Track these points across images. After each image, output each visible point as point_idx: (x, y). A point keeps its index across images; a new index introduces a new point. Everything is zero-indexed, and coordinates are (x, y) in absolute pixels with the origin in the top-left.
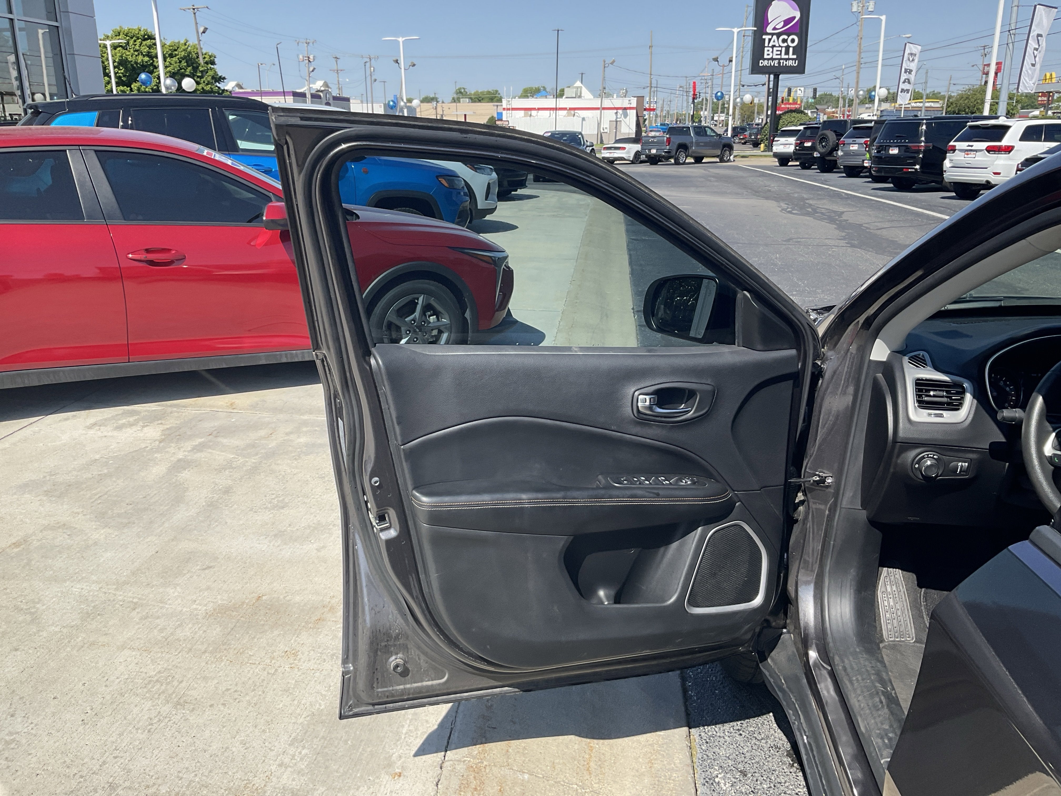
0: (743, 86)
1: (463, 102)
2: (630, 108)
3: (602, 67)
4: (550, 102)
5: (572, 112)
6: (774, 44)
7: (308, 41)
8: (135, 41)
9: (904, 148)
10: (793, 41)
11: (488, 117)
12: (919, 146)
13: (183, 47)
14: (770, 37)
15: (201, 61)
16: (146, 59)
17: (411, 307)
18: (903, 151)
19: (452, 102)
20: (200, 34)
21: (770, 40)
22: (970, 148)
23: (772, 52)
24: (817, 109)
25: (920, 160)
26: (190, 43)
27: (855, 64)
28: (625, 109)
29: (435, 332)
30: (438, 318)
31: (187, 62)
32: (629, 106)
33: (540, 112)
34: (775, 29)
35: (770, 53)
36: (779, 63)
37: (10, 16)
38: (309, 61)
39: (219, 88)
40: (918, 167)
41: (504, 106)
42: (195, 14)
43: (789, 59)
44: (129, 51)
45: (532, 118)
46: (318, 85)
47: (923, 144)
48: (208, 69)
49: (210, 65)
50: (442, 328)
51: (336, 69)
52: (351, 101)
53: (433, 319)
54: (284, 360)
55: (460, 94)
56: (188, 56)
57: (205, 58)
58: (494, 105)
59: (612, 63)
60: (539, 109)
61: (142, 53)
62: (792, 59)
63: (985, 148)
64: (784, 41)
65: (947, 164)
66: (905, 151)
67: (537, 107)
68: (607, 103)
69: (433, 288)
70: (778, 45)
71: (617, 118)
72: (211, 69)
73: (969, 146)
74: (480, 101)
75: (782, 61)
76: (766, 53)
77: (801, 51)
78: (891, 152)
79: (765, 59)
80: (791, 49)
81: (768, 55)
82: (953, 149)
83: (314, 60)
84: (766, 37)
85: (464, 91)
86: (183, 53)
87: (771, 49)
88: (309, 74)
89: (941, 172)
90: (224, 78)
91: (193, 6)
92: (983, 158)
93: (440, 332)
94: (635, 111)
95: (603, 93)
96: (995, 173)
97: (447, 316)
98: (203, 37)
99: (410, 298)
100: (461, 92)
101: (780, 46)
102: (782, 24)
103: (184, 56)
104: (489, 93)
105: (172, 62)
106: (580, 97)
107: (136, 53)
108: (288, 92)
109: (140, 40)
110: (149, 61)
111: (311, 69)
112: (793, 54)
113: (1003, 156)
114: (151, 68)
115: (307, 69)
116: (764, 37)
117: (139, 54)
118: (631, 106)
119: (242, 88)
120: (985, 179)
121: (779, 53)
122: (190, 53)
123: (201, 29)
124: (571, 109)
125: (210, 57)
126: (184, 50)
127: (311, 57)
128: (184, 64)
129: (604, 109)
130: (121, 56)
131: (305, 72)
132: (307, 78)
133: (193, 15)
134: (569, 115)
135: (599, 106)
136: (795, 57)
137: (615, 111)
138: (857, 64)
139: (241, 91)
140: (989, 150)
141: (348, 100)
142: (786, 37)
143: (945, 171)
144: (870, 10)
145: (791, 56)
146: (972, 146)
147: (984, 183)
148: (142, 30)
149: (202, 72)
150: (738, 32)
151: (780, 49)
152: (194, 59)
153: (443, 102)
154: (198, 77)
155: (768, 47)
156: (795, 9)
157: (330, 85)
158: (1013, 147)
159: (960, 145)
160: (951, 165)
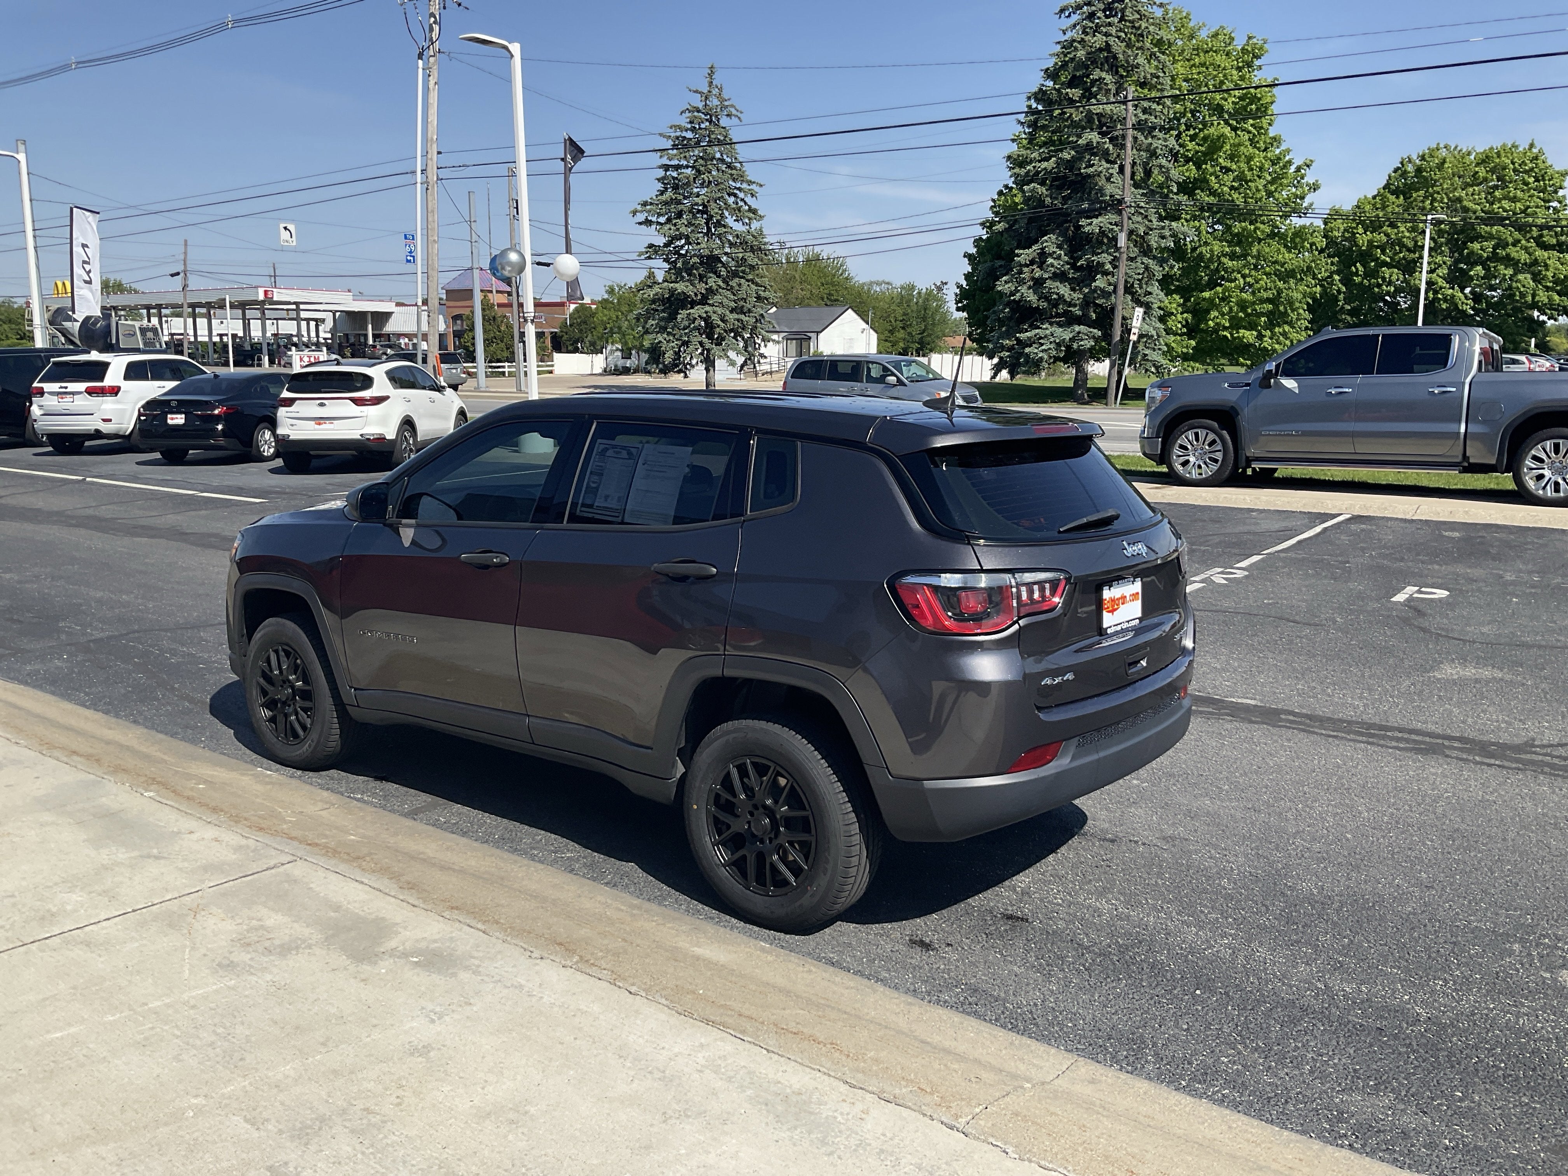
22: (64, 390)
63: (83, 390)
65: (35, 411)
73: (61, 387)
82: (41, 392)
89: (29, 421)
92: (83, 402)
96: (104, 420)
113: (110, 398)
120: (93, 428)
140: (90, 392)
143: (35, 421)
146: (66, 388)
147: (92, 432)
158: (119, 388)
159: (48, 387)
160: (42, 412)
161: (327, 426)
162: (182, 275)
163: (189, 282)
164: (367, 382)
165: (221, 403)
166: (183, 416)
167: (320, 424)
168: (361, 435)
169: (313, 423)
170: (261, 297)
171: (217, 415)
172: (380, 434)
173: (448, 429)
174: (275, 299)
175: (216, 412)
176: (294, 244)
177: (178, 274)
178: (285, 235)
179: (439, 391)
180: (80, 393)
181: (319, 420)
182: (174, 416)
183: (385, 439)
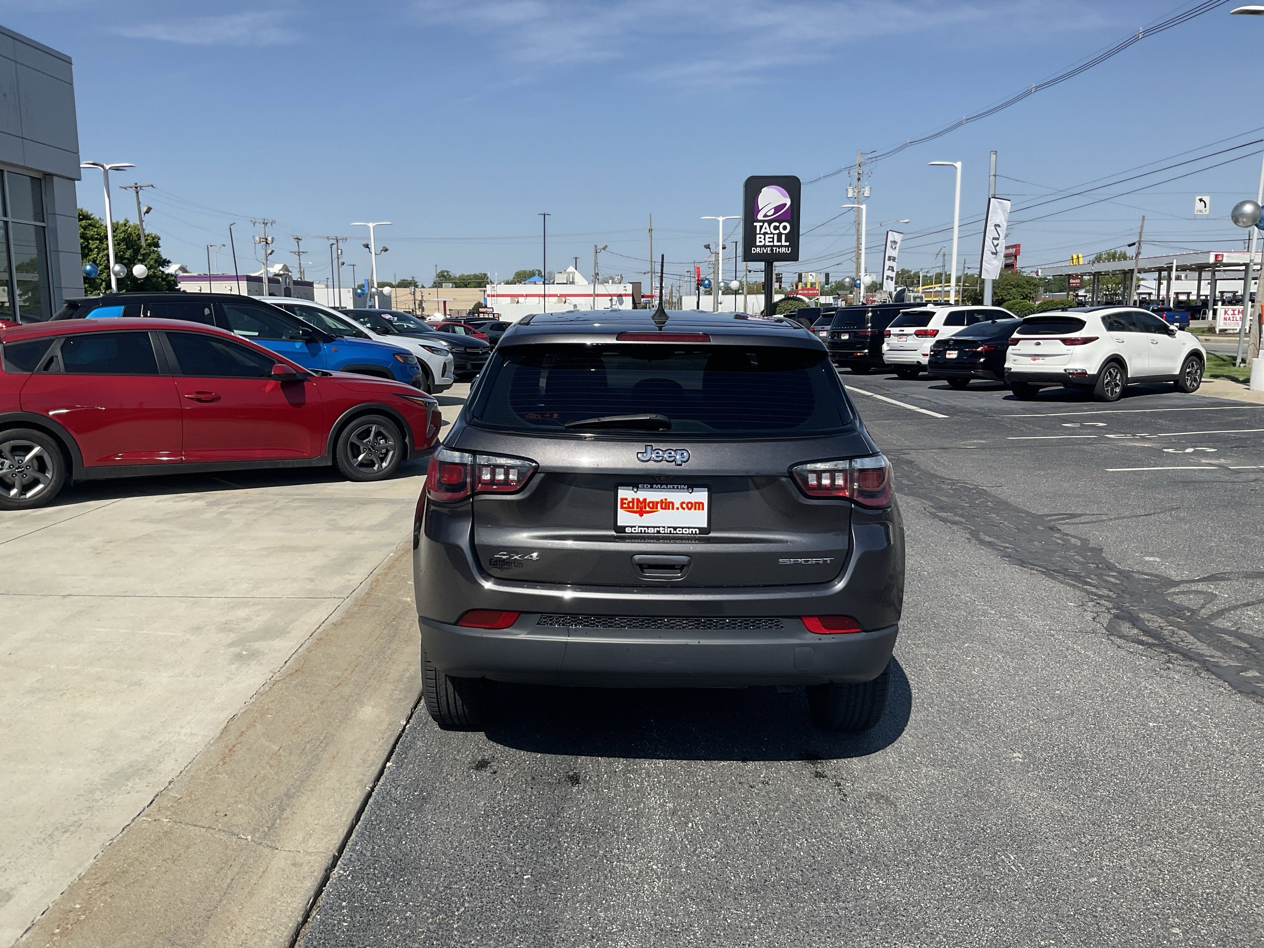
0: (750, 271)
1: (446, 287)
2: (626, 295)
3: (593, 252)
4: (539, 289)
5: (563, 299)
6: (766, 231)
7: (266, 221)
9: (853, 334)
10: (785, 228)
11: (474, 303)
12: (865, 332)
13: (123, 228)
14: (761, 224)
15: (143, 243)
17: (367, 433)
18: (852, 336)
19: (433, 287)
20: (143, 214)
21: (761, 227)
22: (901, 333)
23: (765, 239)
24: (838, 294)
25: (868, 344)
26: (131, 223)
27: (853, 250)
28: (620, 296)
29: (384, 451)
30: (386, 441)
31: (126, 244)
32: (624, 292)
33: (528, 298)
34: (765, 216)
35: (762, 240)
36: (772, 250)
37: (5, 219)
38: (267, 243)
39: (163, 272)
40: (866, 351)
41: (488, 292)
42: (137, 193)
43: (782, 246)
45: (519, 304)
46: (276, 269)
47: (869, 330)
48: (150, 252)
49: (153, 248)
50: (389, 448)
51: (297, 250)
52: (315, 285)
53: (382, 442)
54: (281, 466)
55: (442, 279)
56: (129, 237)
57: (147, 240)
58: (480, 291)
59: (604, 249)
60: (527, 296)
62: (785, 246)
63: (913, 332)
64: (776, 228)
65: (885, 347)
66: (854, 337)
67: (525, 293)
68: (600, 289)
69: (382, 420)
70: (769, 232)
71: (612, 305)
72: (154, 252)
73: (901, 331)
74: (466, 286)
75: (774, 248)
76: (758, 240)
77: (794, 238)
78: (843, 338)
79: (756, 247)
80: (783, 236)
81: (761, 242)
82: (889, 334)
83: (272, 242)
84: (758, 225)
85: (448, 275)
86: (122, 235)
87: (763, 236)
88: (267, 257)
89: (881, 355)
90: (169, 262)
91: (136, 184)
92: (913, 341)
93: (388, 451)
94: (631, 298)
95: (596, 279)
96: (924, 355)
97: (392, 440)
98: (146, 218)
99: (365, 427)
100: (443, 276)
101: (772, 233)
102: (773, 211)
103: (123, 238)
104: (475, 276)
106: (573, 283)
108: (242, 276)
110: (84, 243)
111: (269, 252)
112: (786, 241)
113: (930, 339)
115: (264, 252)
116: (755, 224)
118: (627, 293)
119: (186, 272)
120: (916, 360)
121: (771, 240)
122: (131, 234)
123: (144, 209)
124: (561, 296)
125: (154, 238)
126: (124, 231)
127: (270, 239)
128: (123, 246)
129: (598, 295)
131: (261, 254)
132: (264, 262)
133: (135, 194)
134: (559, 302)
135: (592, 293)
136: (787, 244)
137: (610, 298)
138: (856, 249)
139: (185, 274)
140: (918, 334)
141: (311, 284)
142: (777, 224)
143: (884, 354)
144: (866, 195)
145: (784, 243)
146: (904, 331)
147: (915, 363)
149: (143, 254)
150: (723, 221)
151: (772, 236)
152: (135, 241)
153: (423, 287)
155: (760, 234)
156: (785, 197)
157: (290, 269)
158: (938, 331)
159: (895, 330)
160: (888, 348)
161: (1040, 361)
162: (1137, 244)
163: (1142, 251)
164: (1079, 324)
165: (983, 342)
166: (956, 352)
167: (1034, 360)
168: (1065, 370)
169: (1030, 358)
170: (1212, 260)
171: (979, 352)
172: (1083, 370)
173: (1175, 369)
174: (1224, 261)
175: (979, 349)
176: (1207, 212)
177: (1134, 244)
178: (1199, 206)
179: (1169, 335)
180: (911, 335)
181: (1035, 356)
182: (951, 352)
183: (1086, 373)
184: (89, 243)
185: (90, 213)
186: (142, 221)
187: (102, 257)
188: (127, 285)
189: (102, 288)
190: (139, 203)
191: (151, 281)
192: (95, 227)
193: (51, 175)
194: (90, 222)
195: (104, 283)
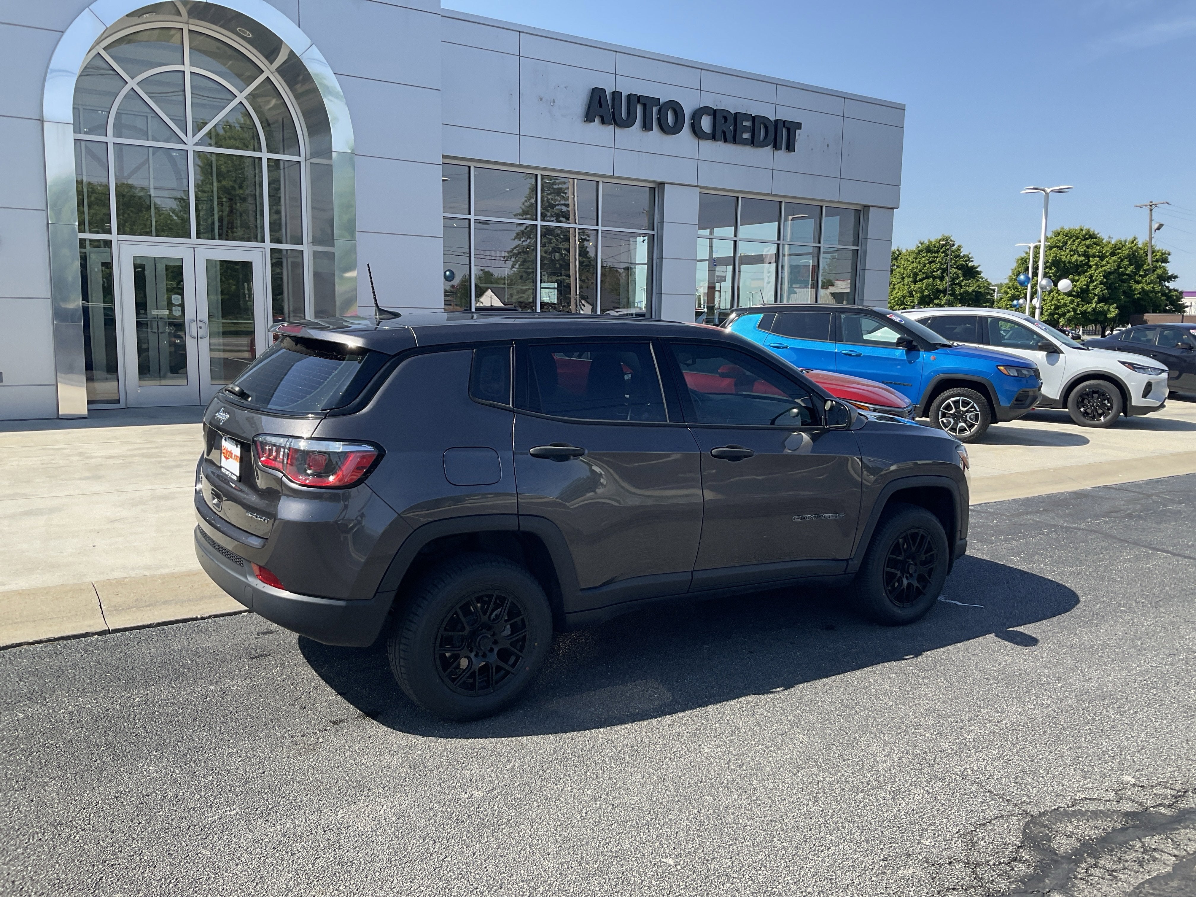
8: (1074, 241)
13: (1130, 245)
15: (1149, 259)
16: (1082, 258)
20: (1153, 231)
26: (1139, 240)
31: (1130, 261)
39: (1165, 287)
42: (1151, 210)
44: (1065, 251)
48: (1156, 268)
49: (1160, 264)
56: (1133, 254)
57: (1154, 256)
61: (1078, 252)
72: (1160, 267)
86: (1127, 252)
90: (1176, 277)
91: (1151, 202)
98: (1156, 235)
103: (1128, 254)
105: (1110, 261)
107: (1072, 253)
109: (1079, 240)
114: (1086, 267)
117: (1074, 254)
122: (1137, 251)
123: (1155, 226)
125: (1163, 254)
126: (1130, 248)
128: (1126, 262)
130: (1055, 257)
133: (1149, 211)
148: (1084, 229)
149: (1146, 270)
152: (1141, 257)
154: (1140, 276)
184: (1089, 261)
185: (1096, 232)
186: (1151, 238)
187: (1100, 273)
188: (1120, 300)
189: (1093, 302)
190: (1151, 220)
191: (1148, 296)
192: (1099, 245)
193: (869, 206)
194: (1094, 240)
195: (1096, 297)
